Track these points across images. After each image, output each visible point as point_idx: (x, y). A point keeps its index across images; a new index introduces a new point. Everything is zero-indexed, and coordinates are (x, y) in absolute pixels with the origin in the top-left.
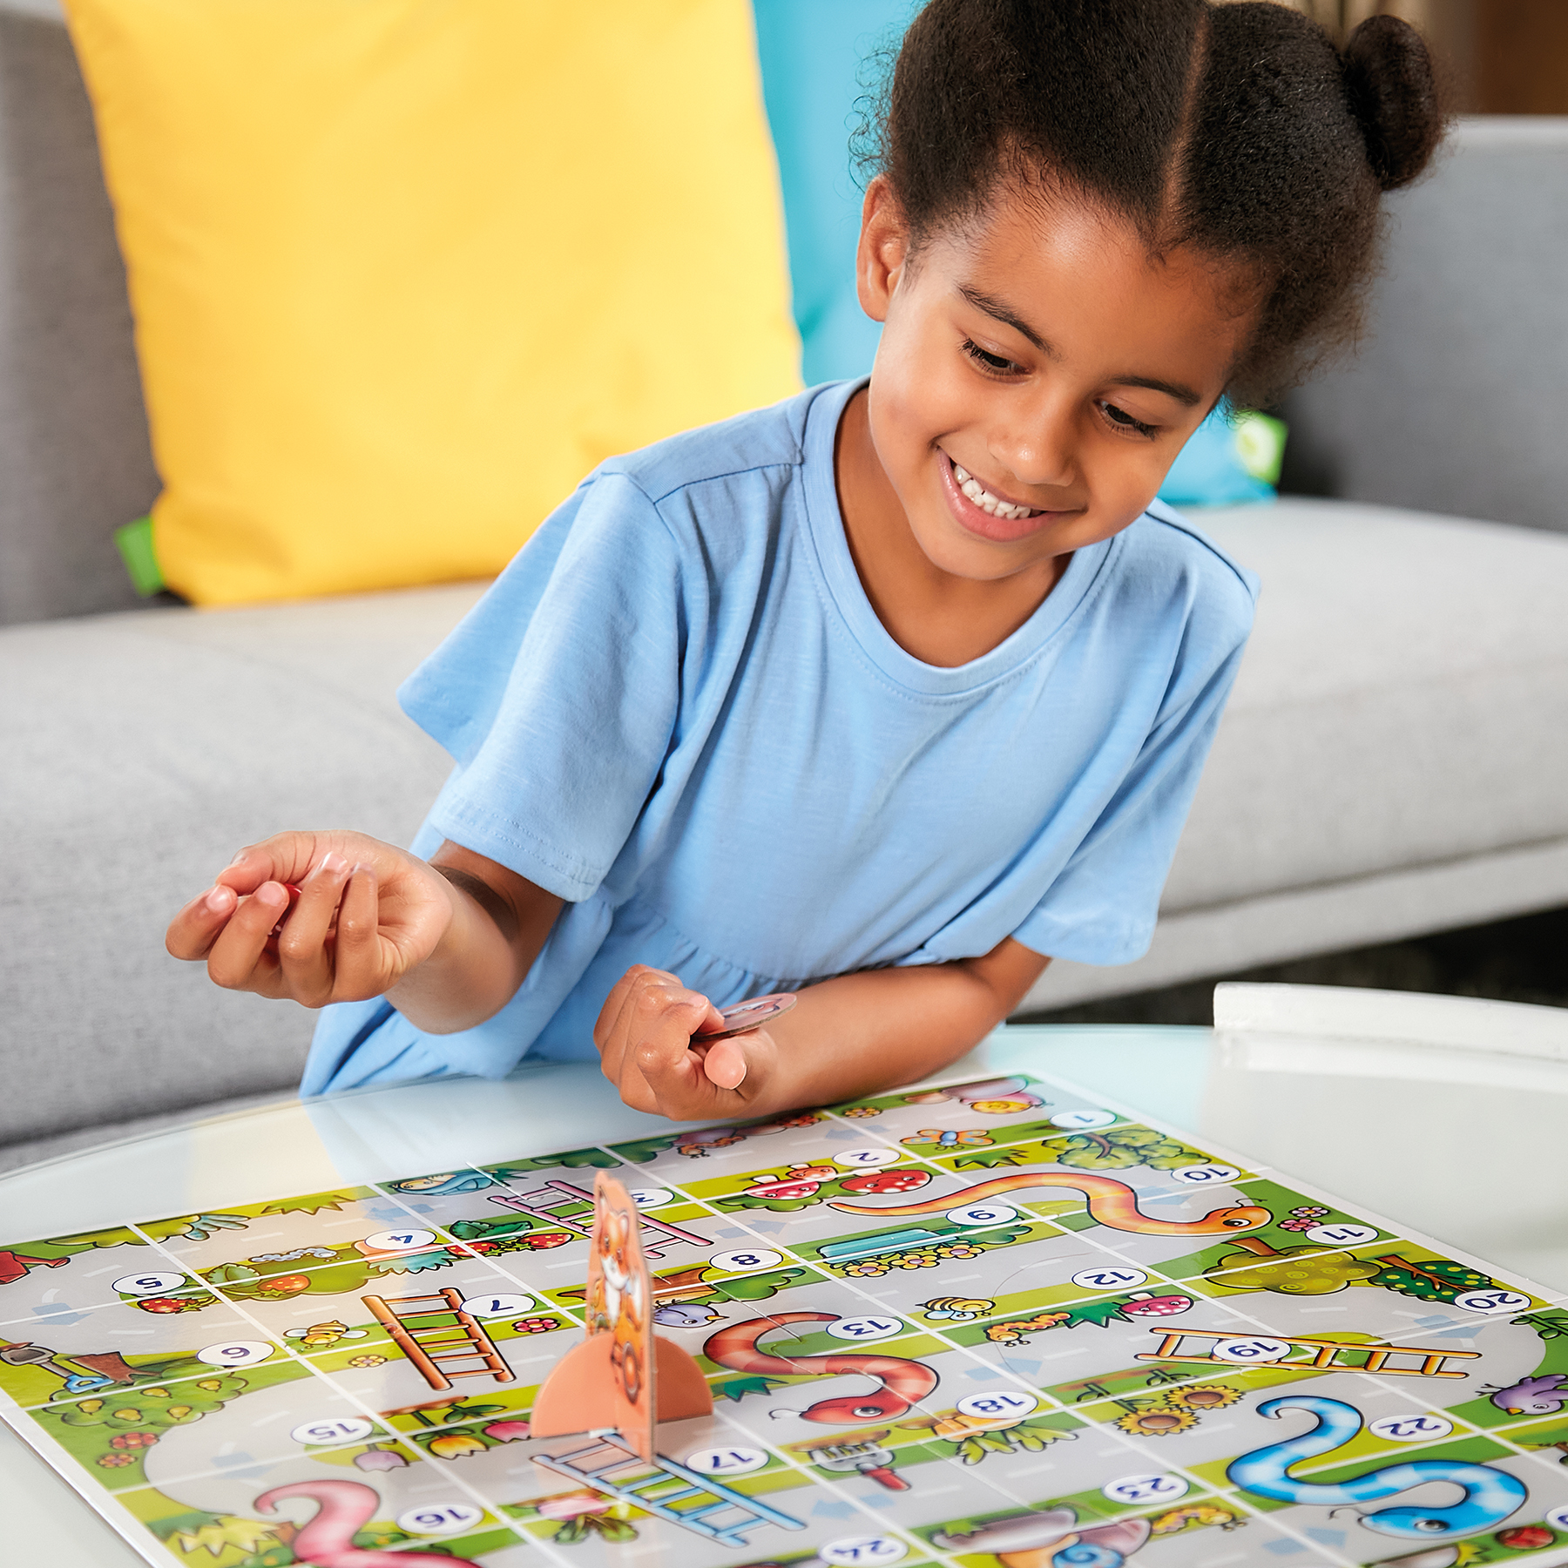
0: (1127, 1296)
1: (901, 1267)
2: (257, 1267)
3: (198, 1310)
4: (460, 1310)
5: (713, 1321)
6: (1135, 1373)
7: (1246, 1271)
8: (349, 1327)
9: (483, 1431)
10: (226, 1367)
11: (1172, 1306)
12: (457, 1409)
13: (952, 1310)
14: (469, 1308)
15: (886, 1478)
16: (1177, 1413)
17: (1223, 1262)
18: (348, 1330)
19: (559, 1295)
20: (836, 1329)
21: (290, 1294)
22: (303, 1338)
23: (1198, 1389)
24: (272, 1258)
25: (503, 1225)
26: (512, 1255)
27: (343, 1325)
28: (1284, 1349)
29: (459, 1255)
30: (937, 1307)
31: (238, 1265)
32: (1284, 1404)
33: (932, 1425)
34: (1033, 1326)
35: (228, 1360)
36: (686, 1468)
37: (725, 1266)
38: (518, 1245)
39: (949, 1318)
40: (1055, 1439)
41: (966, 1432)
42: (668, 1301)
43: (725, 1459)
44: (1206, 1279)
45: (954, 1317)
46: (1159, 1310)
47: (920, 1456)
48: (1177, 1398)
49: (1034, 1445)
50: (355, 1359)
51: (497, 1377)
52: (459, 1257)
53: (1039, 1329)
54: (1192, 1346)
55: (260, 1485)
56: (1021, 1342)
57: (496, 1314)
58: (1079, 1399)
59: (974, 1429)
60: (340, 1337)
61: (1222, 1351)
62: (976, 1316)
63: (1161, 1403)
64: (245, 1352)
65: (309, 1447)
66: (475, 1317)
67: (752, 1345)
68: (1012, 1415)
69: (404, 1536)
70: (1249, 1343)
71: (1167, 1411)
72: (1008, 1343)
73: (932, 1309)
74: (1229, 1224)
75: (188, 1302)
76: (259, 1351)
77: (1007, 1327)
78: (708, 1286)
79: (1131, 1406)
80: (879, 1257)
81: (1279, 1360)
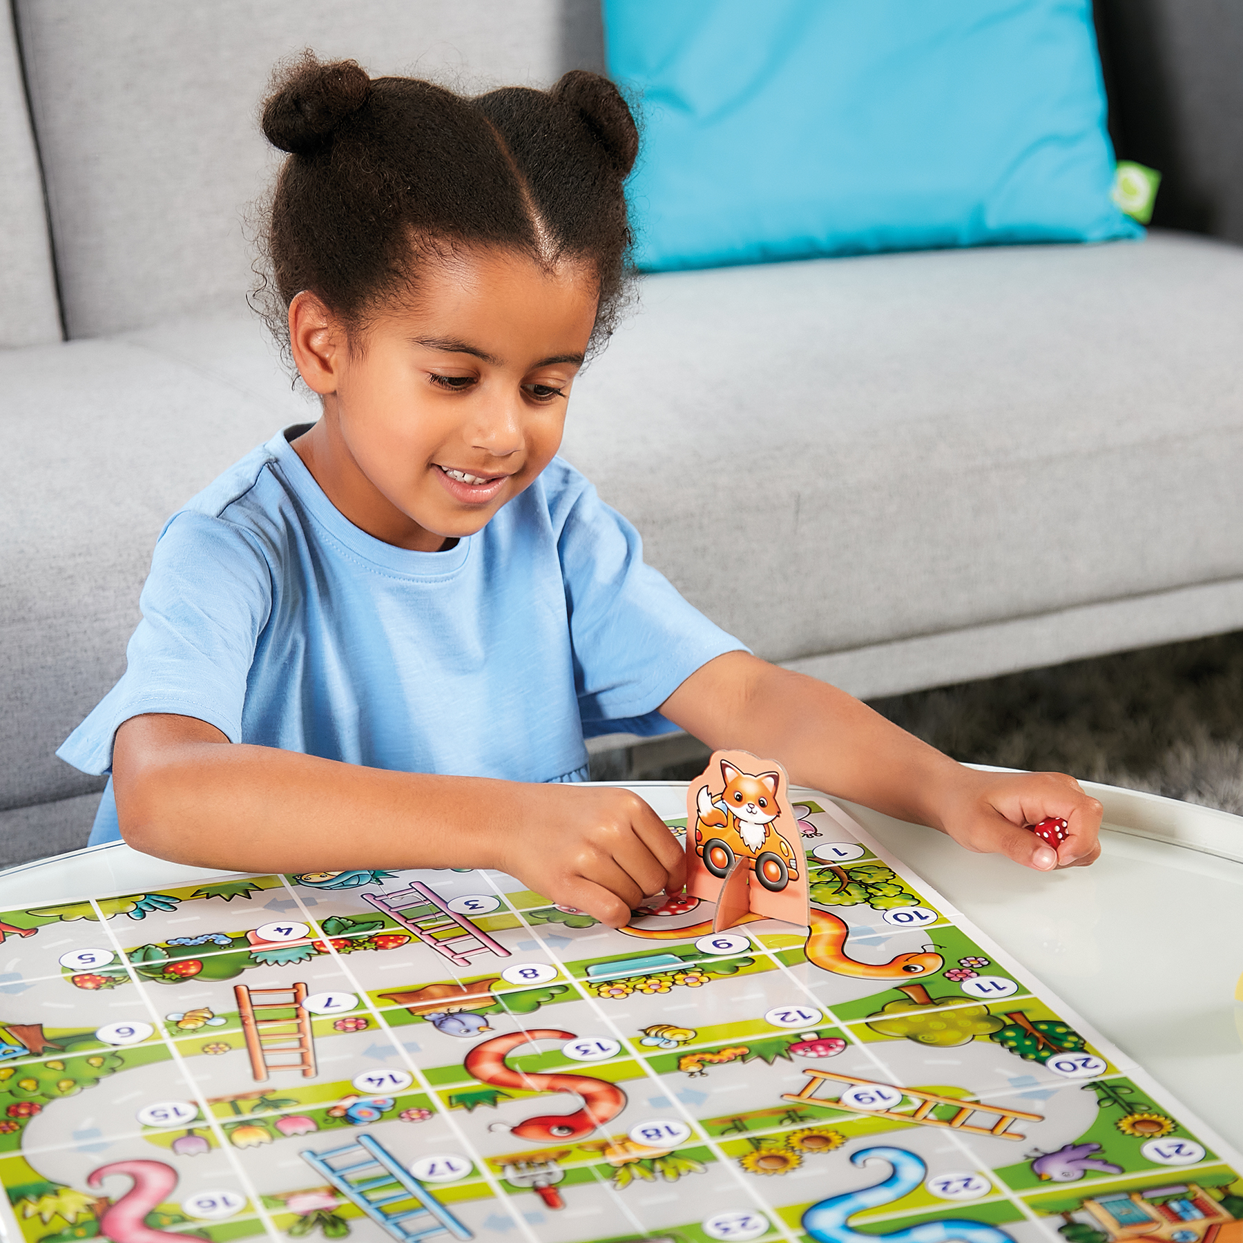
0: (798, 1036)
1: (642, 990)
2: (170, 950)
3: (113, 987)
4: (301, 1005)
5: (483, 1032)
6: (774, 1112)
7: (901, 1018)
8: (215, 1013)
9: (275, 1124)
10: (114, 1045)
11: (829, 1048)
12: (266, 1101)
13: (663, 1037)
14: (309, 1004)
15: (549, 1196)
16: (789, 1155)
17: (886, 1008)
18: (213, 1016)
19: (379, 996)
20: (569, 1048)
21: (184, 978)
22: (178, 1022)
23: (815, 1133)
24: (183, 941)
25: (363, 923)
26: (359, 954)
27: (211, 1013)
28: (896, 1096)
29: (318, 949)
30: (653, 1033)
31: (156, 947)
32: (874, 1153)
33: (603, 1148)
34: (716, 1058)
35: (116, 1038)
36: (407, 1172)
37: (513, 978)
38: (367, 944)
39: (658, 1045)
40: (690, 1171)
41: (626, 1157)
42: (455, 1009)
43: (441, 1167)
44: (867, 1023)
45: (662, 1045)
46: (817, 1051)
47: (584, 1177)
48: (795, 1141)
49: (670, 1174)
50: (208, 1046)
51: (304, 1073)
52: (319, 952)
53: (720, 1062)
54: (829, 1089)
55: (97, 1160)
56: (702, 1074)
57: (328, 1010)
58: (723, 1133)
59: (634, 1154)
60: (205, 1024)
61: (848, 1097)
62: (678, 1045)
63: (781, 1144)
64: (132, 1031)
65: (147, 1127)
66: (310, 1014)
67: (501, 1059)
68: (667, 1143)
69: (183, 1219)
70: (871, 1089)
71: (782, 1153)
72: (692, 1074)
73: (648, 1035)
74: (907, 969)
75: (109, 979)
76: (143, 1031)
77: (697, 1057)
78: (492, 997)
79: (757, 1143)
80: (629, 979)
81: (888, 1110)
